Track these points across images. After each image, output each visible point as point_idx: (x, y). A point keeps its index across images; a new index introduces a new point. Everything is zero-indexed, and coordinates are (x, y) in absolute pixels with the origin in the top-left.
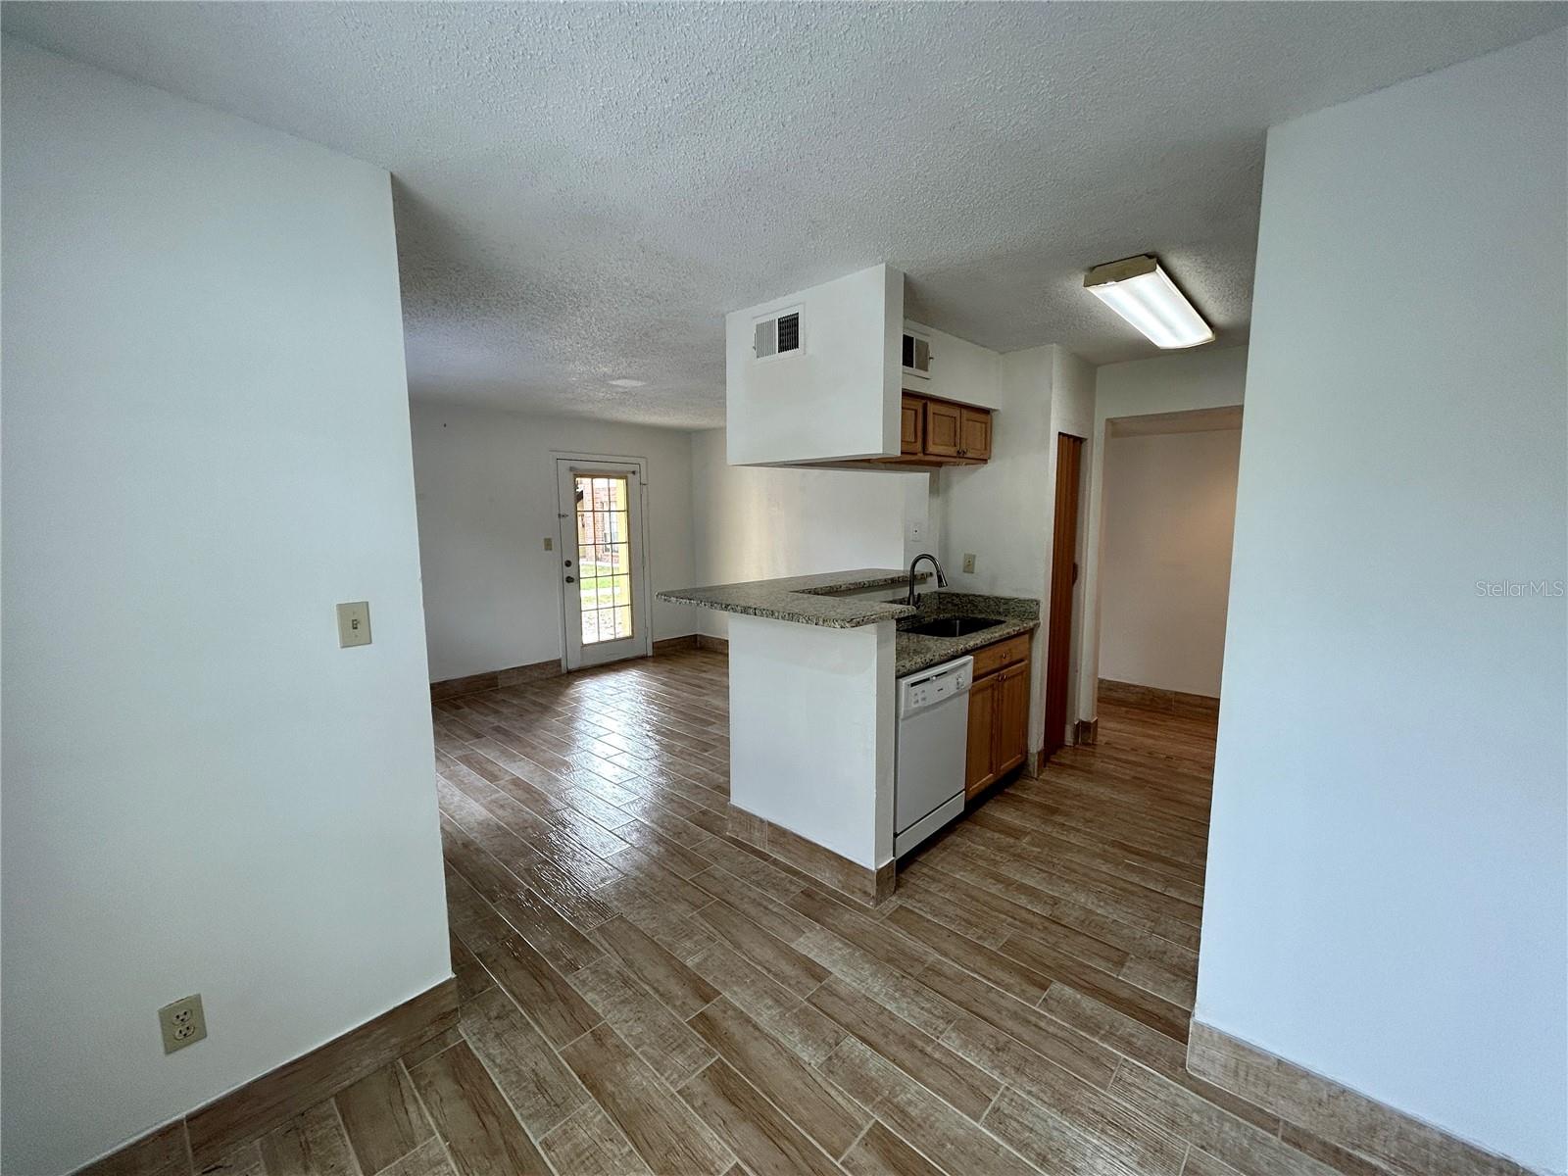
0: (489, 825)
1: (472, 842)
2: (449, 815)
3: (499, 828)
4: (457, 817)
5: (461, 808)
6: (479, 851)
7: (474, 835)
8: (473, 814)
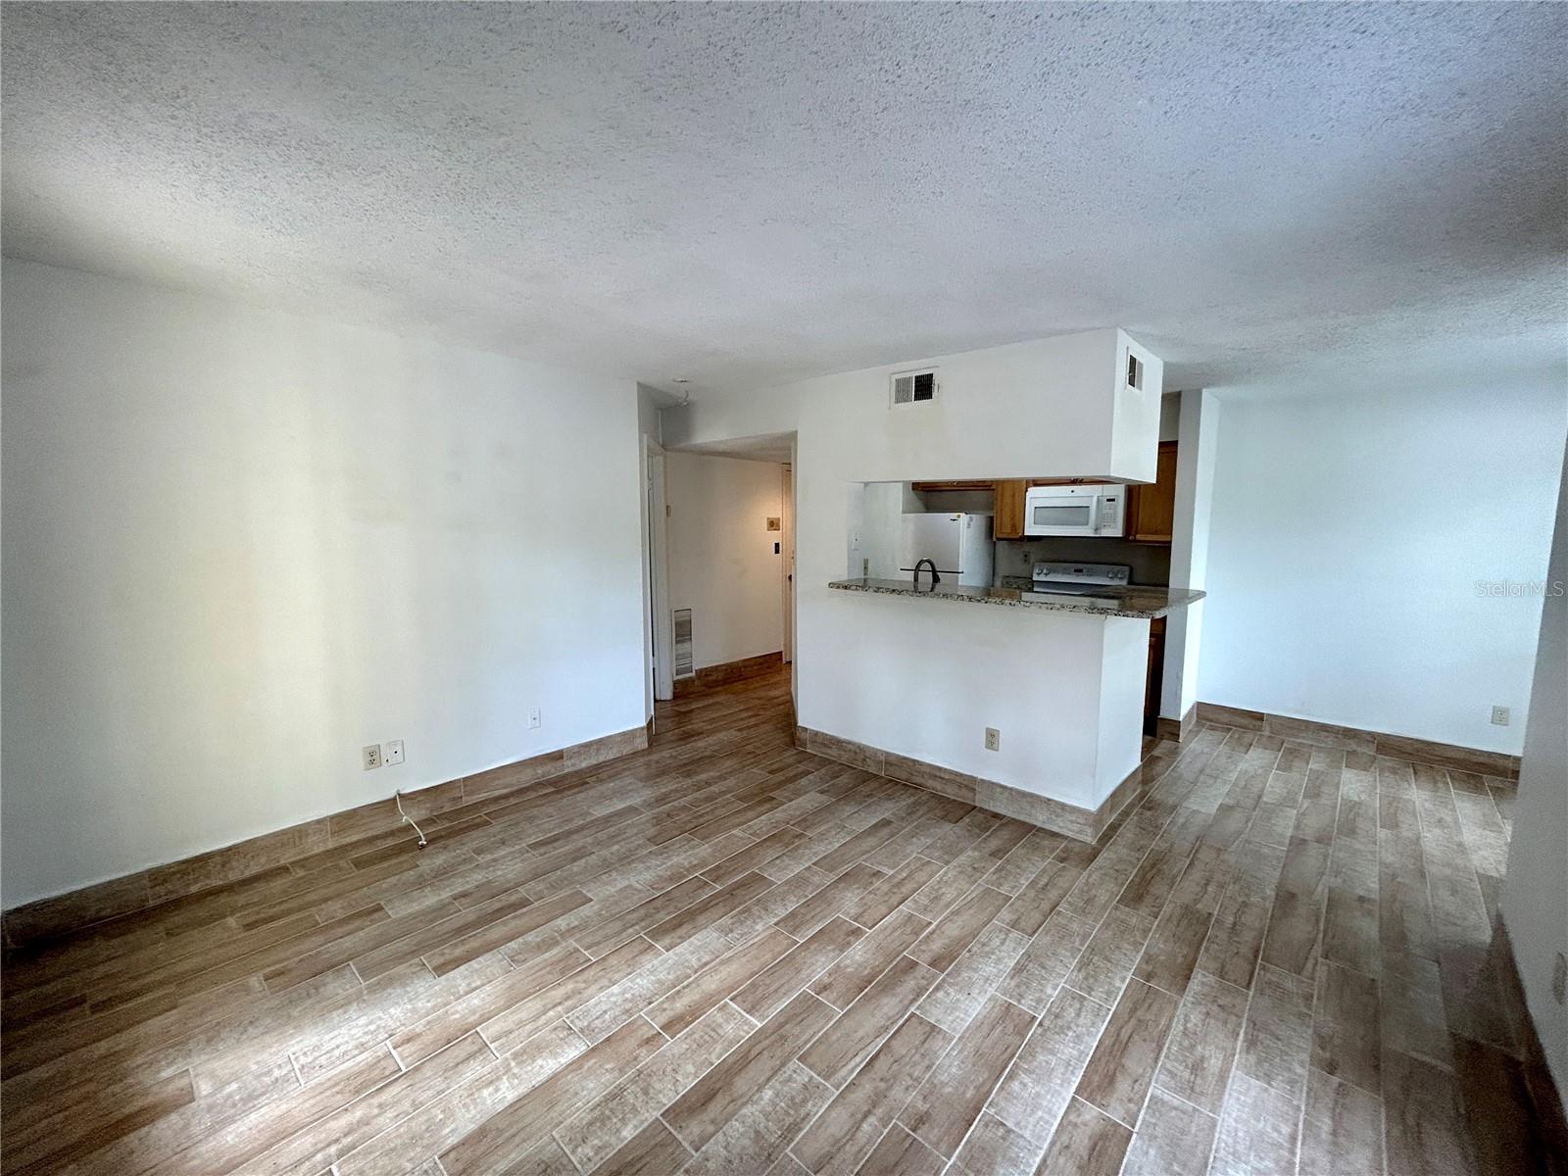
0: (1259, 1062)
1: (1315, 1060)
2: (1293, 1153)
3: (1251, 1044)
4: (1286, 1130)
5: (1257, 1142)
6: (1322, 1041)
7: (1299, 1070)
8: (1255, 1106)
